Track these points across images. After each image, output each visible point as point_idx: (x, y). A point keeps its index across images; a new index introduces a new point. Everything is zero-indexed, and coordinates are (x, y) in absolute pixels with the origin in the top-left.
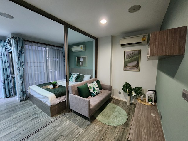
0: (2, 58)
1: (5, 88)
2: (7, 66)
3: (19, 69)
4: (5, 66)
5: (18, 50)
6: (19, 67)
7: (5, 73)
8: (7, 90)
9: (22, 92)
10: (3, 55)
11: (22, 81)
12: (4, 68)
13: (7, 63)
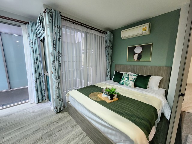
0: (33, 48)
1: (37, 90)
2: (39, 60)
3: (54, 63)
4: (37, 60)
5: (54, 32)
6: (54, 61)
7: (36, 69)
8: (39, 93)
9: (58, 100)
10: (34, 44)
11: (58, 83)
12: (36, 63)
13: (38, 56)
